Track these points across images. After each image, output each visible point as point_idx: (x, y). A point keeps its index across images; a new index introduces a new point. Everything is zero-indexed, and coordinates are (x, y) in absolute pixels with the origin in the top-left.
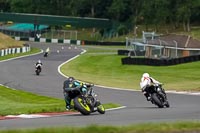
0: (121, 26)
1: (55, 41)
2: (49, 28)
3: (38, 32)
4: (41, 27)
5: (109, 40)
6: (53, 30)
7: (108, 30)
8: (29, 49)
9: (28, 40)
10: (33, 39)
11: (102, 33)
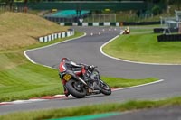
0: (156, 7)
1: (96, 24)
2: (90, 14)
3: (80, 17)
4: (83, 12)
5: (145, 20)
6: (94, 15)
7: (144, 11)
8: (73, 33)
9: (71, 25)
10: (76, 24)
11: (138, 14)
